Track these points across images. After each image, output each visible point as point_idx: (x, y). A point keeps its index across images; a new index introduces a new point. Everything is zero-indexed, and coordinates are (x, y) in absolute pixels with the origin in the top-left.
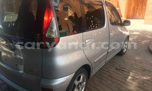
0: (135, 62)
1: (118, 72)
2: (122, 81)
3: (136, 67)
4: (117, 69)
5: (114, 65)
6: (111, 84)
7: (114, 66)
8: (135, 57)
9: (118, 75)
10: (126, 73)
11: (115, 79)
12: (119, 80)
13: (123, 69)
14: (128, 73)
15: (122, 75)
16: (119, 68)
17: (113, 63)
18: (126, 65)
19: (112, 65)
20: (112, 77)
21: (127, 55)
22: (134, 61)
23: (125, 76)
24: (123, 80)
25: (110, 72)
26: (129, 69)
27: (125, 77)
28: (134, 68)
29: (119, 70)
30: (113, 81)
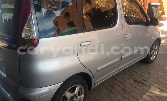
0: (163, 74)
1: (136, 86)
2: (137, 98)
3: (162, 80)
4: (136, 81)
5: (134, 75)
6: (121, 100)
7: (134, 77)
8: (166, 67)
9: (134, 89)
10: (146, 87)
11: (129, 93)
12: (132, 96)
13: (144, 82)
14: (148, 87)
15: (140, 90)
16: (138, 79)
17: (133, 73)
18: (150, 76)
19: (131, 75)
20: (126, 91)
21: (156, 64)
22: (163, 71)
23: (143, 91)
24: (138, 96)
25: (125, 84)
26: (152, 82)
27: (142, 93)
28: (159, 82)
29: (139, 83)
30: (124, 97)
